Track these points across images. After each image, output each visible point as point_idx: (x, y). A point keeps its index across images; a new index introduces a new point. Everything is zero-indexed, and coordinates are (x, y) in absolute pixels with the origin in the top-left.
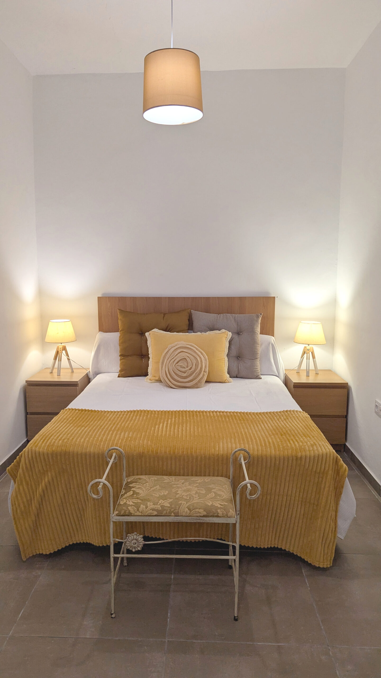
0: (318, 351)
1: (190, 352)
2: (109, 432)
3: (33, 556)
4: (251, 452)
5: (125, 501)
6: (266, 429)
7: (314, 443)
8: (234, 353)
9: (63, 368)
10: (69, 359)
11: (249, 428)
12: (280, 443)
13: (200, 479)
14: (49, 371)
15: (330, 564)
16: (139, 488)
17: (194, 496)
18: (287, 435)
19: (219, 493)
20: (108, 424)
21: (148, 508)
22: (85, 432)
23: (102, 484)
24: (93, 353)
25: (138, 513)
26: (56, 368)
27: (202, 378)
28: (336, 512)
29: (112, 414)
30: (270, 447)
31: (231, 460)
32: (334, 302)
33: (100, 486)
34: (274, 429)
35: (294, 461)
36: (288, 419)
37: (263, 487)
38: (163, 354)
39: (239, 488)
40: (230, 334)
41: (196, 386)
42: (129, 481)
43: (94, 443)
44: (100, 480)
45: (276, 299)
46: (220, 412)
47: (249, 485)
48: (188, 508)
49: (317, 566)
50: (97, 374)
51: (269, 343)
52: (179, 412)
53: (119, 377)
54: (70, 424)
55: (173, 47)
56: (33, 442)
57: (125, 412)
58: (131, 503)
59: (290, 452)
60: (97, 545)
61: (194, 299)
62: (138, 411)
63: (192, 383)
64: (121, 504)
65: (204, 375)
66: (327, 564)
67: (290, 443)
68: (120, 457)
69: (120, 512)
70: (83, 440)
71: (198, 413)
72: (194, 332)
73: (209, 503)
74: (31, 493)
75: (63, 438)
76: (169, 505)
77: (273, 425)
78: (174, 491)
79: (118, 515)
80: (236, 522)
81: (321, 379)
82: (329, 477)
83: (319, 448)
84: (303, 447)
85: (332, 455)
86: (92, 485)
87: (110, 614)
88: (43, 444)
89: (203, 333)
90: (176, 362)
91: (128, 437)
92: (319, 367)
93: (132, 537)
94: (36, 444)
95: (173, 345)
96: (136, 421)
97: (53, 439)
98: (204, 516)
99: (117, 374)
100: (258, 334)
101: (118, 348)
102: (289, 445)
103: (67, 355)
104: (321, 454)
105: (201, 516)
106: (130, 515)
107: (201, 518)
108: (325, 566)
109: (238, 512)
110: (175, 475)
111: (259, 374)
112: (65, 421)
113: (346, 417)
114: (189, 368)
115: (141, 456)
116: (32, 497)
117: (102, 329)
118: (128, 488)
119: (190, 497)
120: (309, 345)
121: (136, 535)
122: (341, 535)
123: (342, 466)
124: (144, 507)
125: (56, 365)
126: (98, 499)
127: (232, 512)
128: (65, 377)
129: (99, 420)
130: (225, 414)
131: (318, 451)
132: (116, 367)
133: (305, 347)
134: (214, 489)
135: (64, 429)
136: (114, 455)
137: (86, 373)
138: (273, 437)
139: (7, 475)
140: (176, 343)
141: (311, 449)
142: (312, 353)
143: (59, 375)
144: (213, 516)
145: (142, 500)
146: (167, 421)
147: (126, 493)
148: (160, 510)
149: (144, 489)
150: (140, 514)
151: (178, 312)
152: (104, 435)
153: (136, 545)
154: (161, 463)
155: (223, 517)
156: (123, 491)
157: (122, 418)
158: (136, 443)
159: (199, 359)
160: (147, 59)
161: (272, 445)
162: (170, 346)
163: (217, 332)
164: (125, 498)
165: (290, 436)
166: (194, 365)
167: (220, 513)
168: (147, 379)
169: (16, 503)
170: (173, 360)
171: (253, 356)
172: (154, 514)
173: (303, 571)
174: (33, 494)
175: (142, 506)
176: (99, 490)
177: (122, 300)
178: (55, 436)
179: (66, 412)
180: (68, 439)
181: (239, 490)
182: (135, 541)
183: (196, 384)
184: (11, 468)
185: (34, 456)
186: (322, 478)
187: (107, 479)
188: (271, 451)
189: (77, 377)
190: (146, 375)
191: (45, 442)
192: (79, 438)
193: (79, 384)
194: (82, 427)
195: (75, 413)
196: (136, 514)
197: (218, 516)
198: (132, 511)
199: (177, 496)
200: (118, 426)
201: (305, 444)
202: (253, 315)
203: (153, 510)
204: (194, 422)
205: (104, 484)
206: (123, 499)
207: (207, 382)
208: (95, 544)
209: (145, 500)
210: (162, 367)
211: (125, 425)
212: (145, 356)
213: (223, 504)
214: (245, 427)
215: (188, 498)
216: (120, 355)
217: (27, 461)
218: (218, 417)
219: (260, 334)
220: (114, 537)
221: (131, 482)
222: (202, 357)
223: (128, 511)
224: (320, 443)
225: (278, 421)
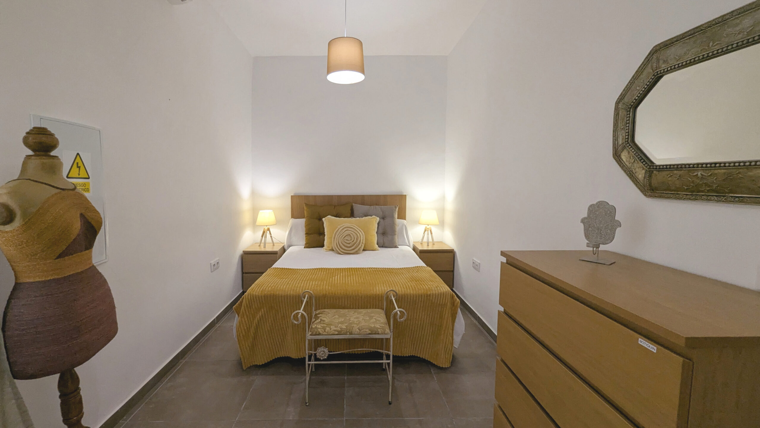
0: (434, 230)
1: (352, 230)
2: (302, 281)
3: (251, 366)
4: (398, 292)
5: (316, 325)
6: (405, 278)
7: (438, 285)
8: (381, 231)
9: (267, 243)
10: (271, 237)
11: (394, 277)
12: (416, 286)
13: (364, 311)
14: (258, 245)
15: (449, 365)
16: (324, 317)
17: (362, 321)
18: (420, 281)
19: (378, 319)
20: (301, 277)
21: (331, 330)
22: (286, 282)
23: (300, 314)
24: (287, 232)
25: (325, 333)
26: (263, 243)
27: (360, 248)
28: (453, 330)
29: (303, 271)
30: (410, 289)
31: (385, 298)
32: (443, 198)
33: (299, 316)
34: (411, 278)
35: (426, 297)
36: (418, 271)
37: (408, 314)
38: (335, 232)
39: (392, 314)
40: (378, 219)
41: (356, 253)
42: (317, 313)
43: (293, 288)
44: (299, 311)
45: (407, 197)
46: (374, 268)
47: (398, 312)
48: (358, 329)
49: (441, 366)
50: (289, 246)
51: (403, 226)
52: (347, 268)
53: (305, 248)
54: (275, 277)
55: (346, 35)
56: (251, 288)
57: (311, 269)
58: (320, 327)
59: (423, 291)
60: (295, 358)
61: (354, 196)
62: (320, 269)
63: (354, 251)
64: (313, 328)
65: (362, 245)
66: (447, 365)
67: (422, 286)
68: (310, 298)
69: (312, 333)
70: (285, 286)
71: (360, 269)
72: (354, 218)
73: (372, 325)
74: (250, 323)
75: (272, 286)
76: (345, 327)
77: (410, 275)
78: (348, 318)
79: (311, 335)
80: (391, 337)
81: (436, 247)
82: (448, 307)
83: (441, 288)
84: (431, 288)
85: (449, 293)
86: (294, 315)
87: (305, 403)
88: (258, 290)
89: (361, 218)
90: (343, 237)
91: (315, 284)
92: (435, 240)
93: (321, 349)
94: (254, 290)
95: (341, 226)
96: (319, 275)
97: (265, 286)
98: (369, 334)
99: (304, 246)
100: (396, 219)
101: (304, 229)
102: (422, 287)
103: (270, 234)
104: (442, 292)
105: (367, 334)
106: (319, 334)
107: (367, 335)
108: (446, 367)
109: (392, 331)
110: (347, 309)
111: (397, 244)
112: (272, 275)
113: (453, 271)
114: (352, 240)
115: (324, 296)
116: (251, 326)
117: (293, 216)
118: (316, 317)
119: (359, 323)
120: (428, 225)
121: (324, 348)
122: (456, 345)
123: (456, 300)
124: (329, 329)
125: (263, 241)
126: (298, 325)
127: (388, 331)
128: (269, 249)
129: (294, 275)
130: (377, 269)
131: (441, 290)
132: (303, 242)
133: (426, 227)
134: (375, 316)
135: (272, 280)
136: (307, 296)
137: (282, 246)
138: (410, 282)
139: (233, 311)
140: (344, 224)
141: (436, 289)
142: (430, 230)
143: (265, 247)
144: (375, 334)
145: (327, 325)
146: (340, 274)
147: (315, 320)
148: (340, 331)
149: (328, 318)
150: (326, 334)
151: (344, 205)
152: (299, 283)
153: (323, 355)
154: (337, 301)
155: (382, 334)
156: (313, 320)
157: (309, 273)
158: (321, 288)
159: (358, 235)
160: (330, 44)
161: (411, 288)
162: (339, 227)
163: (370, 217)
164: (316, 324)
165: (421, 282)
166: (355, 239)
167: (380, 332)
168: (323, 249)
169: (240, 330)
170: (342, 235)
171: (393, 232)
172: (336, 334)
173: (432, 370)
174: (251, 324)
175: (327, 328)
176: (299, 318)
177: (306, 197)
178: (266, 285)
179: (272, 270)
180: (275, 287)
181: (393, 315)
182: (322, 352)
183: (357, 251)
184: (236, 306)
185: (252, 298)
186: (444, 308)
187: (304, 310)
188: (410, 291)
189: (277, 248)
190: (323, 246)
191: (259, 289)
192: (282, 286)
193: (279, 253)
194: (283, 279)
195: (278, 271)
196: (324, 334)
197: (378, 334)
198: (321, 332)
199: (350, 322)
200: (308, 278)
201: (432, 286)
202: (393, 206)
203: (335, 331)
204: (358, 274)
205: (302, 314)
206: (315, 324)
207: (364, 250)
208: (293, 357)
209: (329, 325)
210: (334, 241)
211: (312, 277)
212: (322, 233)
213: (381, 325)
214: (391, 277)
215: (358, 323)
216: (306, 234)
217: (247, 302)
218: (373, 271)
219: (397, 219)
220: (308, 350)
221: (319, 314)
222: (360, 233)
223: (318, 332)
224: (441, 285)
225: (412, 273)
